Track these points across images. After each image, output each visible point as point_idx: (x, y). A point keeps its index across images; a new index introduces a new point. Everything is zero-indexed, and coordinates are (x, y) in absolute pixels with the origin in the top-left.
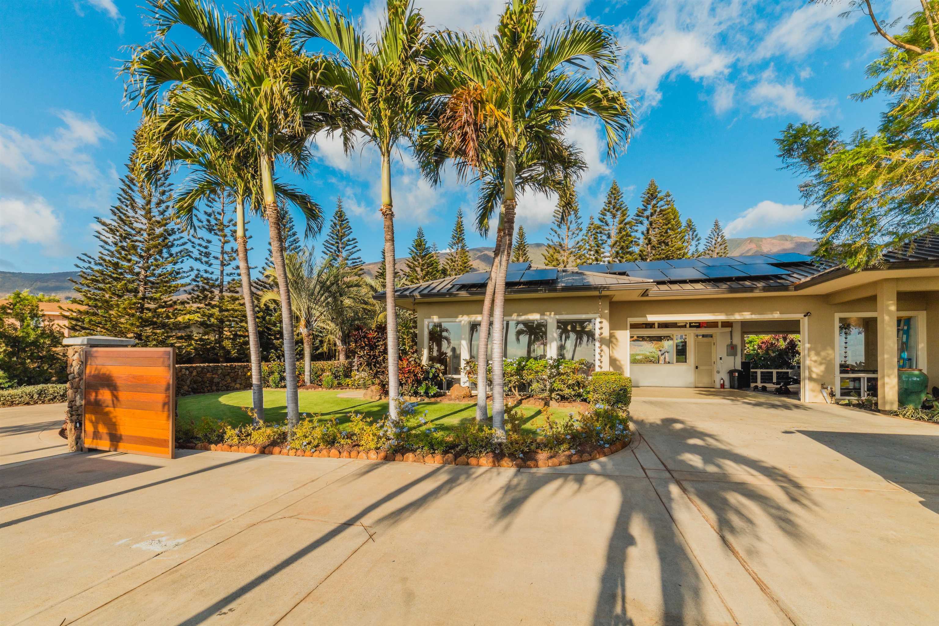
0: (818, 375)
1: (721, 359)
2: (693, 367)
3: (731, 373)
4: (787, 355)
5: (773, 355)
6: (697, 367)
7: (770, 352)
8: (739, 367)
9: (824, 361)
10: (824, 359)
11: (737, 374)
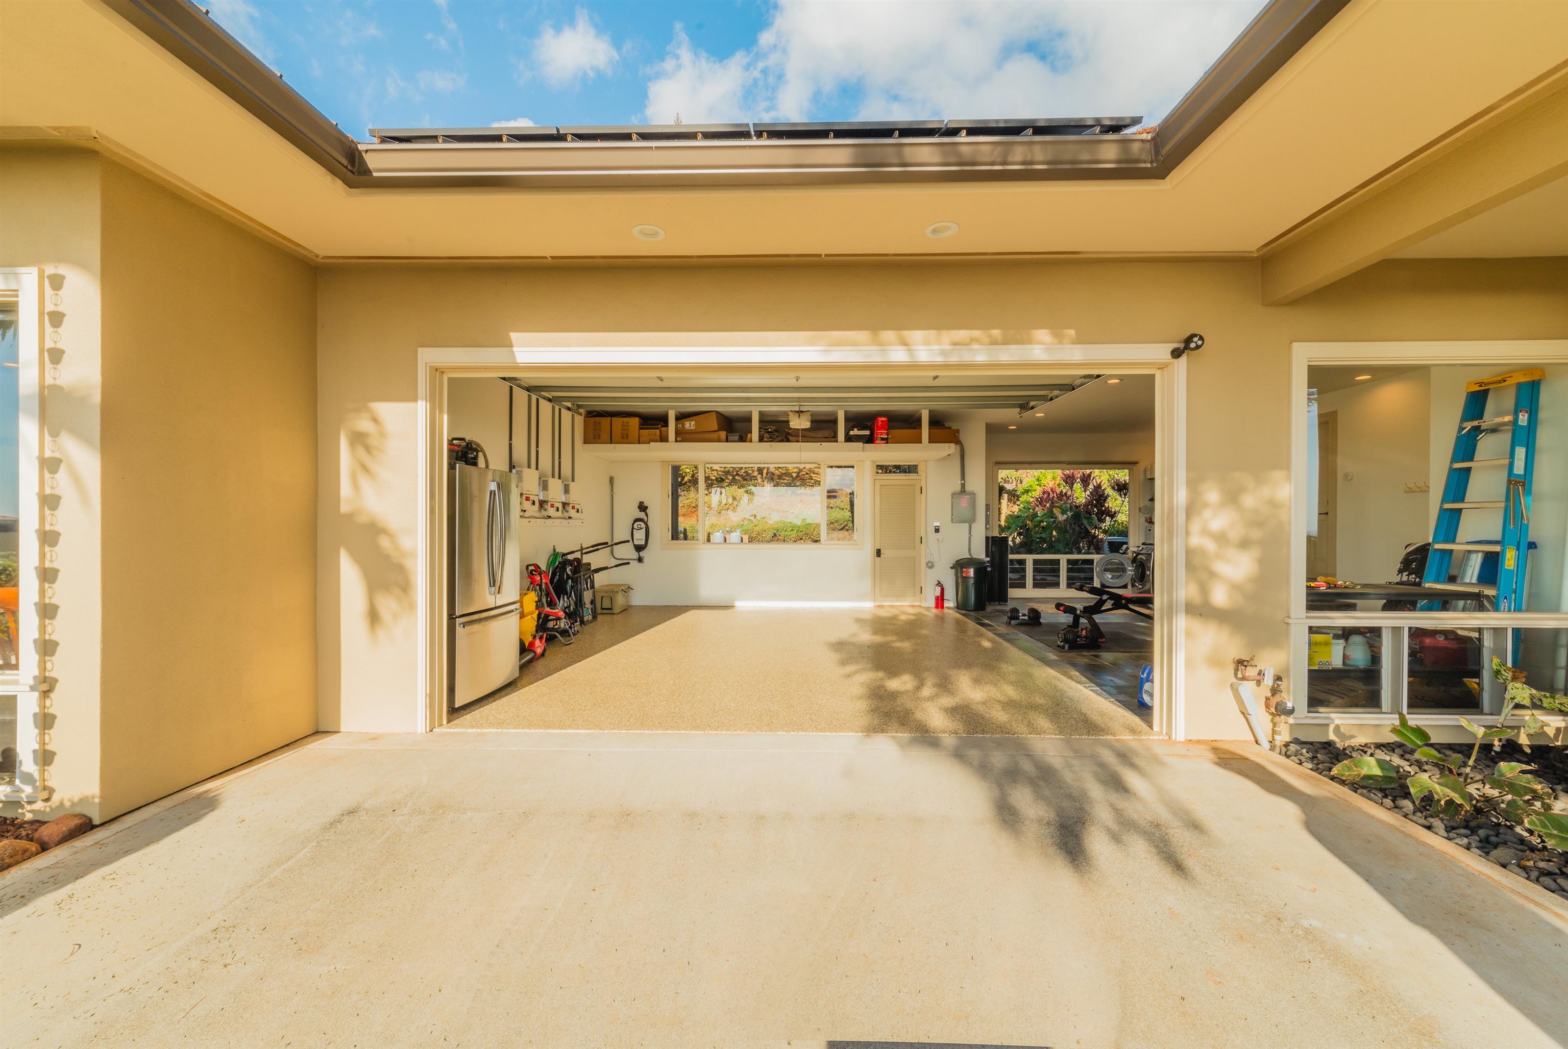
0: (1235, 587)
1: (937, 530)
2: (869, 551)
3: (960, 566)
4: (1089, 518)
5: (1061, 518)
6: (879, 553)
7: (1056, 511)
8: (980, 553)
9: (1257, 534)
10: (1257, 522)
11: (971, 572)
